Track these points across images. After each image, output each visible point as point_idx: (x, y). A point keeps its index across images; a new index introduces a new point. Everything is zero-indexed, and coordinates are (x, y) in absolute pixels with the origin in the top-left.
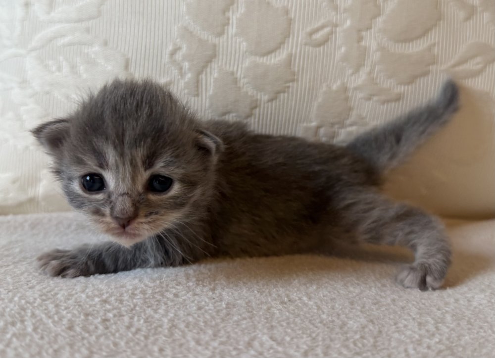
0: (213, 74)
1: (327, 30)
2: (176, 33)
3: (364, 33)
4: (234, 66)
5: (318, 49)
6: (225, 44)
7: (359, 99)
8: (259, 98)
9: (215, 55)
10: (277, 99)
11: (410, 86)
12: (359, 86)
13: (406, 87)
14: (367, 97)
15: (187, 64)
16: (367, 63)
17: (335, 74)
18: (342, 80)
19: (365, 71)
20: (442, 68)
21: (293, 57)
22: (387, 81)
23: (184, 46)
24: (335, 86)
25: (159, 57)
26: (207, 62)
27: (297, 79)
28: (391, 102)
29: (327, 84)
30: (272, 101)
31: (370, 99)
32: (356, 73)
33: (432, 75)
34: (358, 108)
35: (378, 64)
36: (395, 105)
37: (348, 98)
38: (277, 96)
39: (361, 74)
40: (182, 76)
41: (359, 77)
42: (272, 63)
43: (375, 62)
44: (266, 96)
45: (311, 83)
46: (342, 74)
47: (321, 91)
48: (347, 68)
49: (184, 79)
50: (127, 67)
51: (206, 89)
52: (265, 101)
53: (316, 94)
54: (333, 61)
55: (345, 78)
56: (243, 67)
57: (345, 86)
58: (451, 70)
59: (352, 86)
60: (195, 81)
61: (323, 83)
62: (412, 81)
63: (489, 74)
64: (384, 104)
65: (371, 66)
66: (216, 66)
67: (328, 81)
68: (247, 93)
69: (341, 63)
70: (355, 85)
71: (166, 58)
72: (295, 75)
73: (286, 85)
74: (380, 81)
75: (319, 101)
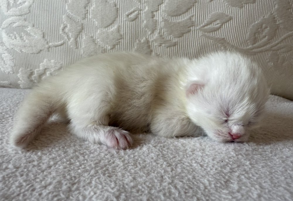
0: (83, 38)
1: (136, 13)
3: (155, 13)
4: (92, 34)
5: (132, 22)
6: (87, 23)
7: (155, 46)
8: (106, 48)
9: (83, 29)
10: (114, 48)
11: (181, 38)
12: (155, 39)
13: (179, 38)
14: (159, 44)
15: (70, 33)
16: (158, 28)
17: (142, 34)
18: (146, 37)
19: (157, 32)
20: (198, 28)
21: (120, 27)
22: (169, 36)
23: (68, 25)
24: (142, 40)
25: (57, 31)
26: (80, 32)
27: (123, 38)
28: (172, 46)
29: (138, 39)
30: (112, 49)
31: (161, 46)
32: (152, 33)
33: (192, 31)
34: (155, 50)
35: (163, 28)
36: (174, 48)
37: (150, 45)
38: (114, 46)
39: (155, 33)
40: (69, 39)
41: (154, 35)
42: (110, 30)
43: (162, 27)
44: (109, 47)
45: (131, 40)
46: (146, 34)
47: (136, 43)
48: (148, 31)
49: (70, 41)
50: (44, 36)
51: (80, 45)
52: (109, 49)
53: (133, 44)
54: (141, 28)
55: (147, 36)
56: (96, 34)
57: (148, 40)
58: (203, 28)
59: (151, 40)
60: (75, 41)
61: (137, 39)
62: (182, 35)
63: (224, 29)
64: (168, 48)
65: (160, 29)
66: (84, 34)
67: (138, 38)
68: (100, 46)
69: (144, 28)
70: (153, 39)
71: (60, 31)
72: (122, 36)
73: (118, 41)
74: (165, 36)
75: (135, 48)
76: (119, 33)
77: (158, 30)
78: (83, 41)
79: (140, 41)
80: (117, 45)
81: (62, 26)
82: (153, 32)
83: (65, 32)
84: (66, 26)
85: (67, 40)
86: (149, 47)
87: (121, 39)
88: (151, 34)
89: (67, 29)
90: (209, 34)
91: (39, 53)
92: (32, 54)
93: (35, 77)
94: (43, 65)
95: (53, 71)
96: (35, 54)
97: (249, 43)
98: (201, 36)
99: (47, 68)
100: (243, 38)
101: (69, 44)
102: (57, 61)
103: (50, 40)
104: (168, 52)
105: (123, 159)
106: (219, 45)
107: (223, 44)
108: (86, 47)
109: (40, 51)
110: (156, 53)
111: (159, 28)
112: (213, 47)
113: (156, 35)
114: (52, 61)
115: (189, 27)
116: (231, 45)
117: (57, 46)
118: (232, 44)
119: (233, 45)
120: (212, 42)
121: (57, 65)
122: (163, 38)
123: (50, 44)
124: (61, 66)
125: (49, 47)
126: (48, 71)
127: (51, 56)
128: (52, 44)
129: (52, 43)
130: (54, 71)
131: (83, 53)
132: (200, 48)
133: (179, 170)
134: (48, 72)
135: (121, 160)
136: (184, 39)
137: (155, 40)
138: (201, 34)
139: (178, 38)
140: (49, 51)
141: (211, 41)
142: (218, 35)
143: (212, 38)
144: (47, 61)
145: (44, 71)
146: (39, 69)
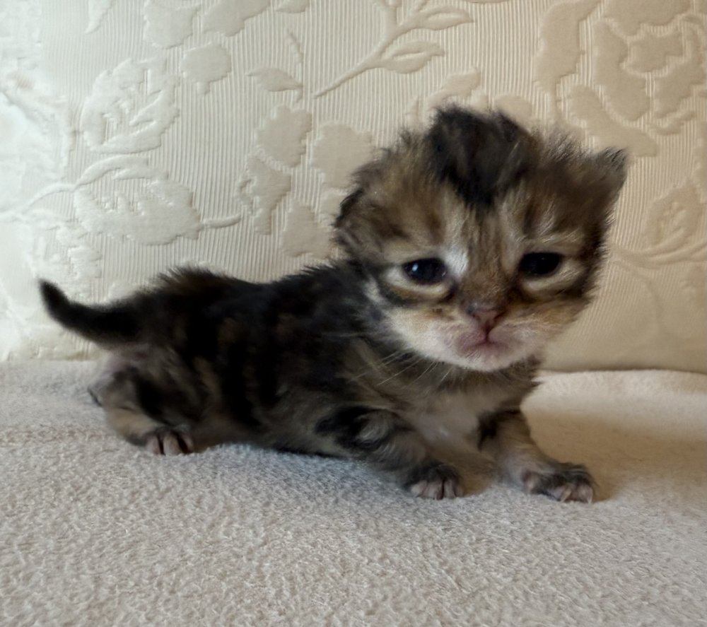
0: (288, 209)
2: (246, 164)
4: (311, 199)
6: (301, 175)
9: (289, 189)
15: (257, 198)
23: (255, 178)
25: (227, 190)
26: (281, 196)
40: (252, 211)
49: (255, 214)
50: (191, 202)
51: (279, 225)
56: (321, 200)
60: (268, 217)
66: (291, 200)
71: (235, 191)
78: (288, 217)
81: (240, 180)
83: (245, 195)
85: (250, 213)
89: (251, 187)
91: (171, 242)
92: (152, 245)
96: (159, 244)
97: (647, 242)
100: (636, 230)
101: (253, 222)
103: (206, 212)
108: (291, 231)
109: (173, 238)
117: (221, 227)
125: (201, 228)
127: (202, 252)
129: (211, 218)
131: (283, 246)
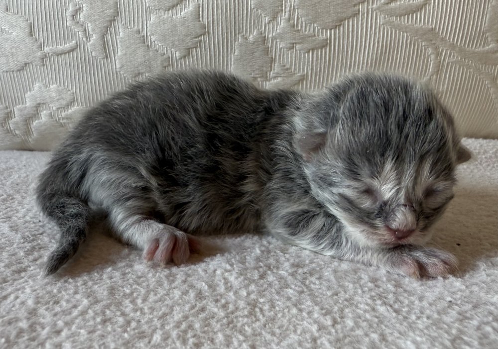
0: (121, 33)
4: (138, 24)
7: (280, 49)
8: (170, 55)
9: (117, 13)
10: (189, 54)
11: (337, 30)
12: (279, 34)
13: (333, 30)
14: (289, 45)
15: (89, 25)
16: (285, 8)
17: (250, 23)
18: (258, 29)
19: (284, 17)
20: (375, 6)
21: (201, 8)
22: (310, 26)
23: (84, 5)
24: (251, 36)
25: (61, 19)
26: (111, 21)
27: (208, 32)
28: (317, 49)
29: (242, 34)
30: (185, 57)
31: (292, 48)
32: (274, 20)
33: (363, 14)
34: (280, 58)
35: (298, 9)
36: (321, 52)
37: (268, 48)
38: (189, 51)
39: (279, 20)
40: (87, 37)
41: (277, 24)
42: (179, 16)
43: (294, 6)
44: (177, 53)
45: (225, 36)
46: (258, 22)
47: (237, 42)
48: (263, 15)
49: (90, 41)
50: (31, 32)
51: (113, 50)
52: (178, 58)
53: (232, 46)
54: (247, 9)
55: (261, 26)
56: (148, 24)
57: (263, 35)
58: (386, 7)
59: (270, 36)
60: (101, 42)
61: (239, 34)
62: (339, 23)
63: (433, 8)
64: (308, 52)
65: (290, 11)
66: (120, 25)
67: (242, 32)
68: (157, 51)
69: (255, 9)
70: (274, 34)
71: (67, 20)
72: (205, 28)
73: (197, 39)
74: (302, 27)
75: (236, 54)
76: (200, 21)
77: (285, 12)
78: (120, 42)
79: (246, 38)
80: (196, 47)
81: (71, 9)
82: (274, 18)
83: (78, 22)
84: (80, 9)
85: (84, 39)
86: (266, 51)
87: (204, 34)
88: (269, 23)
89: (81, 15)
90: (400, 19)
91: (22, 69)
92: (7, 72)
93: (16, 123)
94: (32, 95)
95: (54, 108)
96: (13, 71)
97: (489, 39)
98: (383, 24)
99: (42, 102)
100: (477, 27)
101: (89, 48)
102: (64, 86)
103: (46, 41)
104: (308, 62)
105: (223, 301)
106: (423, 44)
107: (432, 41)
108: (126, 54)
109: (24, 66)
110: (282, 65)
111: (288, 9)
112: (410, 47)
113: (282, 23)
114: (51, 87)
115: (355, 6)
116: (448, 43)
117: (62, 54)
118: (451, 40)
119: (453, 44)
120: (407, 36)
121: (64, 96)
122: (299, 30)
123: (47, 49)
124: (72, 97)
125: (45, 56)
126: (44, 110)
127: (50, 76)
128: (51, 50)
129: (51, 47)
130: (58, 109)
131: (121, 68)
132: (380, 51)
133: (350, 323)
134: (45, 112)
135: (219, 304)
136: (344, 32)
137: (281, 37)
138: (381, 19)
139: (331, 29)
140: (44, 65)
141: (406, 34)
142: (420, 21)
143: (406, 28)
144: (40, 88)
145: (35, 109)
146: (24, 106)
